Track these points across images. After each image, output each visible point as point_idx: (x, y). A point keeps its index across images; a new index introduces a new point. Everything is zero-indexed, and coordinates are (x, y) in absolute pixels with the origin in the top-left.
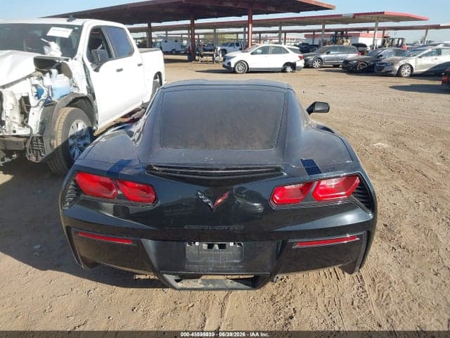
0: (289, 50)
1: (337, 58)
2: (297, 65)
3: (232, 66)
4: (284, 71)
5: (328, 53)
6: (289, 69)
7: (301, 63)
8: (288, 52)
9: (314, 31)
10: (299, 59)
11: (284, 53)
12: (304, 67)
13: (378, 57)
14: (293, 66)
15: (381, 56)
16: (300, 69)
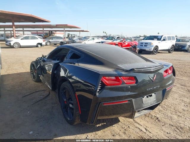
0: (38, 38)
1: (56, 41)
2: (43, 44)
3: (12, 45)
4: (37, 46)
5: (52, 39)
6: (39, 46)
7: (44, 43)
8: (38, 39)
9: (37, 31)
10: (43, 41)
11: (36, 39)
12: (45, 45)
13: (73, 41)
14: (41, 44)
15: (74, 40)
16: (44, 45)
